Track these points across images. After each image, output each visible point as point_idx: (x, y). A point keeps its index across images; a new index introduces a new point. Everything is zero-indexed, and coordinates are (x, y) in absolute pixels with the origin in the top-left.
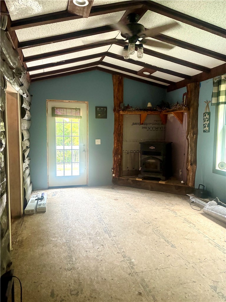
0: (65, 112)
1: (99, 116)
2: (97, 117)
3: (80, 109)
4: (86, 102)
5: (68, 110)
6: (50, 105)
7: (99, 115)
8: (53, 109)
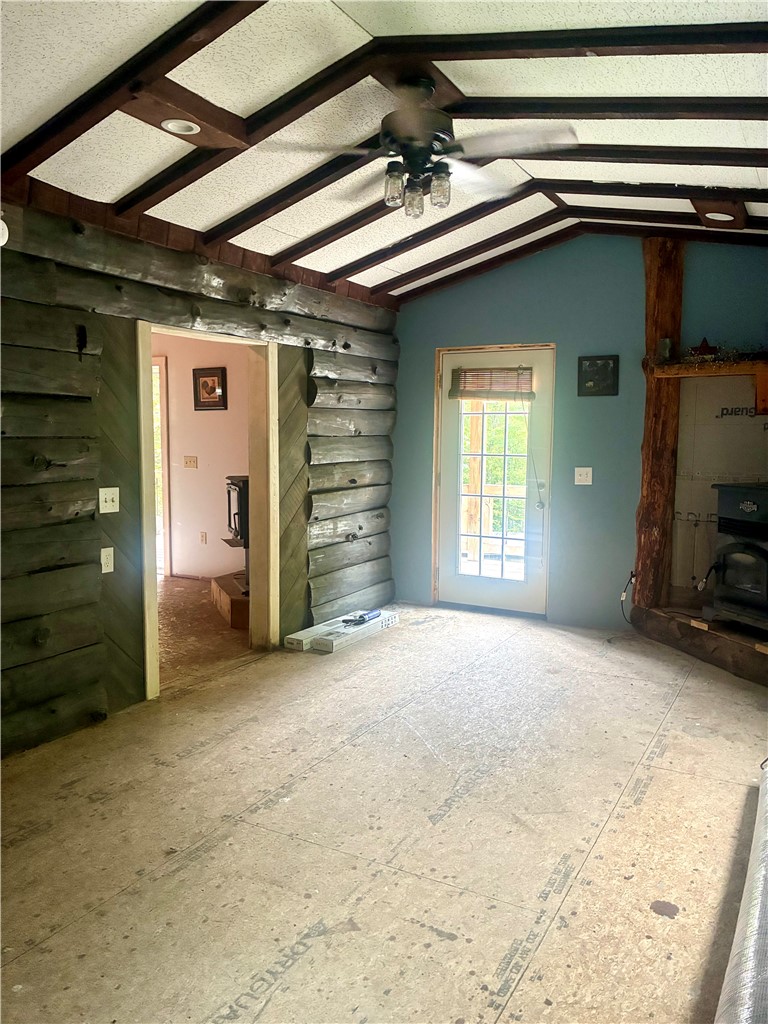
0: (487, 382)
1: (590, 388)
2: (582, 392)
3: (530, 369)
4: (553, 345)
5: (495, 375)
6: (448, 362)
7: (591, 383)
8: (457, 374)
